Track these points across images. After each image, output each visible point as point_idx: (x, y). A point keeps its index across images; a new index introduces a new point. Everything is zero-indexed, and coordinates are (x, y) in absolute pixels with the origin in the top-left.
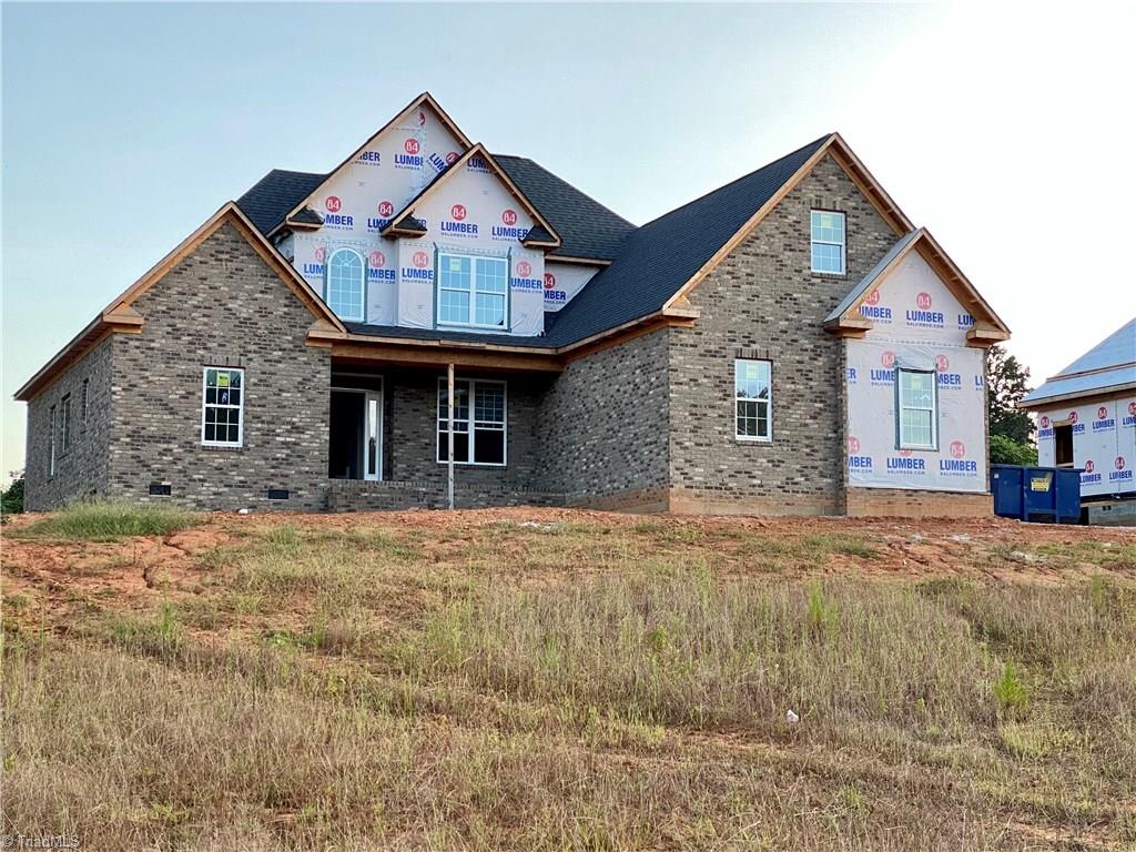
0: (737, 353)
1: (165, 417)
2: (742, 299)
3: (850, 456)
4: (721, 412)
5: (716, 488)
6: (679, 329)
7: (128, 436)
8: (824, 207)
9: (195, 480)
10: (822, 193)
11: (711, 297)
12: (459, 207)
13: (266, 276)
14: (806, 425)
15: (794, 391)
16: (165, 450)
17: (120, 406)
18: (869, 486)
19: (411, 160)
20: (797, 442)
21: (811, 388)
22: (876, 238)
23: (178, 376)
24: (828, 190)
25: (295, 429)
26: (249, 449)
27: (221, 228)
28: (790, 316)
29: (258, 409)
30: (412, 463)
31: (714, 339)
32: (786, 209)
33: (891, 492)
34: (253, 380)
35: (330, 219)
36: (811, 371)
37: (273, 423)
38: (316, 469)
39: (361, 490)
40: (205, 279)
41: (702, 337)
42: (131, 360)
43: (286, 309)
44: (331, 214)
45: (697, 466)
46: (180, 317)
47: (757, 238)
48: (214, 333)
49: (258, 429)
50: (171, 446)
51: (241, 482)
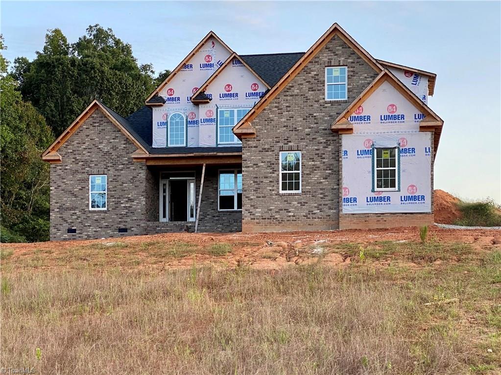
0: (280, 148)
1: (73, 199)
2: (283, 120)
3: (343, 197)
4: (271, 180)
5: (268, 219)
6: (248, 139)
7: (58, 208)
8: (333, 64)
9: (86, 226)
10: (332, 57)
11: (266, 120)
12: (229, 85)
13: (115, 131)
14: (321, 183)
15: (313, 165)
16: (73, 213)
17: (54, 195)
18: (353, 213)
19: (208, 65)
20: (315, 192)
21: (324, 163)
22: (365, 77)
23: (78, 180)
24: (336, 55)
25: (130, 200)
26: (109, 211)
27: (95, 112)
28: (312, 126)
29: (113, 192)
30: (206, 211)
31: (266, 142)
32: (310, 69)
33: (367, 215)
34: (110, 180)
35: (169, 99)
36: (324, 154)
37: (120, 198)
38: (139, 218)
39: (157, 226)
40: (88, 136)
41: (261, 142)
42: (58, 175)
43: (124, 146)
44: (169, 97)
45: (257, 208)
46: (78, 154)
47: (293, 87)
48: (93, 160)
49: (113, 201)
50: (76, 211)
51: (106, 226)
